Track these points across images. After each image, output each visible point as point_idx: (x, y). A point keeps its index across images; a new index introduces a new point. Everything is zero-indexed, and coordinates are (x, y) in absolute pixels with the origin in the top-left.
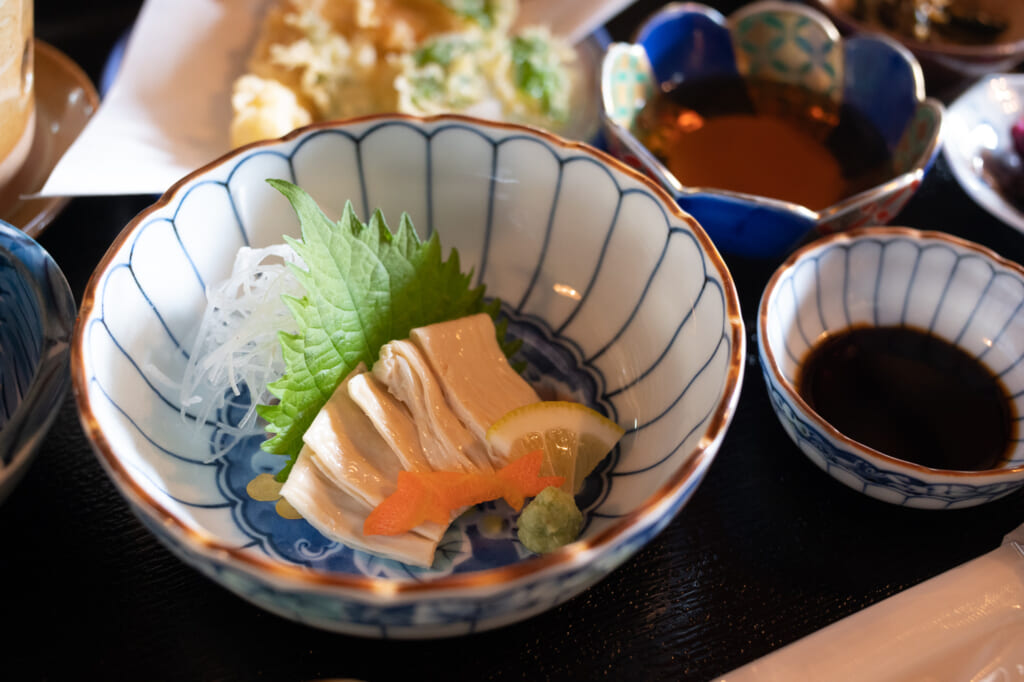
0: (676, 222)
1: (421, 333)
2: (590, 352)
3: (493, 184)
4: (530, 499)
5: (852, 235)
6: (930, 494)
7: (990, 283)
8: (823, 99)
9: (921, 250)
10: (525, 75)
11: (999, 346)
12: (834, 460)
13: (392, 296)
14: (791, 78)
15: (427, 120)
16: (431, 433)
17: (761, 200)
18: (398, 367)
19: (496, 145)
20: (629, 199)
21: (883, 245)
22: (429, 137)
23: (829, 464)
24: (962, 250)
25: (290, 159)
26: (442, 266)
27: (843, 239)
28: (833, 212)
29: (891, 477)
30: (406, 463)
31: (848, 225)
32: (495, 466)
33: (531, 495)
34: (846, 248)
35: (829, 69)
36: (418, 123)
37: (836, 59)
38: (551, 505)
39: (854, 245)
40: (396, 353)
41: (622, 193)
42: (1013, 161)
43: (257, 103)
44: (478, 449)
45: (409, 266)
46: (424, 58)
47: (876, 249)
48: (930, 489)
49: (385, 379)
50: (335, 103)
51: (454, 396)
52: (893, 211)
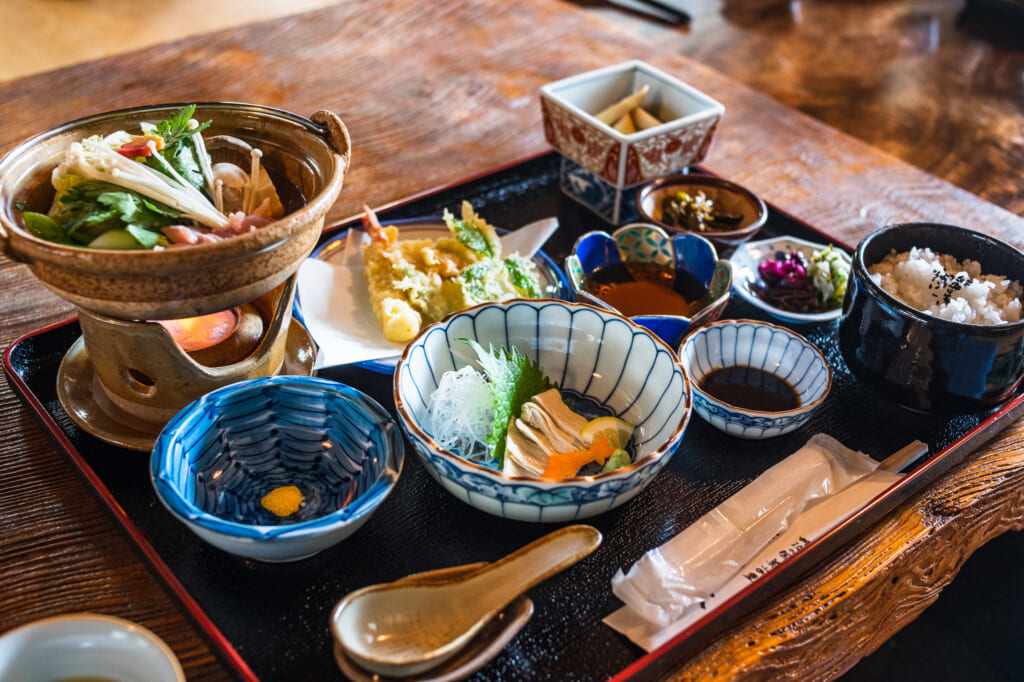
0: (635, 330)
1: (536, 397)
2: (602, 399)
3: (538, 326)
4: (607, 459)
5: (707, 326)
6: (773, 426)
7: (772, 337)
8: (666, 268)
9: (738, 329)
10: (517, 278)
11: (783, 365)
12: (730, 420)
13: (516, 385)
14: (649, 260)
15: (504, 303)
16: (556, 439)
17: (665, 316)
18: (533, 413)
19: (538, 311)
20: (608, 325)
21: (721, 329)
22: (505, 311)
23: (727, 424)
24: (757, 325)
25: (446, 331)
26: (531, 369)
27: (703, 329)
28: (697, 317)
29: (757, 420)
30: (549, 452)
31: (703, 322)
32: (588, 449)
33: (607, 456)
34: (705, 333)
35: (666, 252)
36: (501, 305)
37: (669, 247)
38: (621, 456)
39: (708, 331)
40: (530, 407)
41: (605, 323)
42: (763, 284)
43: (395, 311)
44: (577, 442)
45: (519, 370)
46: (469, 277)
47: (718, 331)
48: (774, 423)
49: (529, 420)
50: (429, 305)
51: (560, 422)
52: (720, 313)
